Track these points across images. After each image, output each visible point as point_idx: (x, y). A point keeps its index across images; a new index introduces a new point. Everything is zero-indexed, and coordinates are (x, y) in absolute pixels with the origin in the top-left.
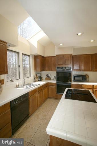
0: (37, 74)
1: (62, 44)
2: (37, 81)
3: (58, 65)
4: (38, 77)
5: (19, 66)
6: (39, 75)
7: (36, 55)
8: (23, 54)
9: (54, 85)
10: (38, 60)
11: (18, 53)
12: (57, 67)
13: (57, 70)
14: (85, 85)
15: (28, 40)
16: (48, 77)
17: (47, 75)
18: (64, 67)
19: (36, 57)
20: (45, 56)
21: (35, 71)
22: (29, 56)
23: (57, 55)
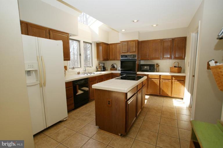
0: (100, 64)
1: (124, 29)
2: (99, 71)
3: (123, 52)
4: (100, 67)
5: (80, 55)
6: (102, 65)
7: (98, 42)
8: (84, 42)
9: (118, 75)
10: (101, 48)
11: (79, 41)
12: (121, 56)
13: (122, 58)
14: (152, 75)
15: (89, 26)
16: (113, 68)
17: (112, 65)
18: (129, 55)
19: (98, 45)
20: (109, 43)
21: (97, 60)
22: (91, 44)
23: (121, 42)
